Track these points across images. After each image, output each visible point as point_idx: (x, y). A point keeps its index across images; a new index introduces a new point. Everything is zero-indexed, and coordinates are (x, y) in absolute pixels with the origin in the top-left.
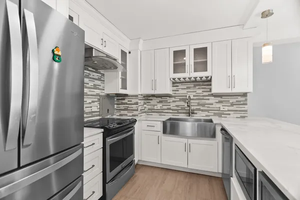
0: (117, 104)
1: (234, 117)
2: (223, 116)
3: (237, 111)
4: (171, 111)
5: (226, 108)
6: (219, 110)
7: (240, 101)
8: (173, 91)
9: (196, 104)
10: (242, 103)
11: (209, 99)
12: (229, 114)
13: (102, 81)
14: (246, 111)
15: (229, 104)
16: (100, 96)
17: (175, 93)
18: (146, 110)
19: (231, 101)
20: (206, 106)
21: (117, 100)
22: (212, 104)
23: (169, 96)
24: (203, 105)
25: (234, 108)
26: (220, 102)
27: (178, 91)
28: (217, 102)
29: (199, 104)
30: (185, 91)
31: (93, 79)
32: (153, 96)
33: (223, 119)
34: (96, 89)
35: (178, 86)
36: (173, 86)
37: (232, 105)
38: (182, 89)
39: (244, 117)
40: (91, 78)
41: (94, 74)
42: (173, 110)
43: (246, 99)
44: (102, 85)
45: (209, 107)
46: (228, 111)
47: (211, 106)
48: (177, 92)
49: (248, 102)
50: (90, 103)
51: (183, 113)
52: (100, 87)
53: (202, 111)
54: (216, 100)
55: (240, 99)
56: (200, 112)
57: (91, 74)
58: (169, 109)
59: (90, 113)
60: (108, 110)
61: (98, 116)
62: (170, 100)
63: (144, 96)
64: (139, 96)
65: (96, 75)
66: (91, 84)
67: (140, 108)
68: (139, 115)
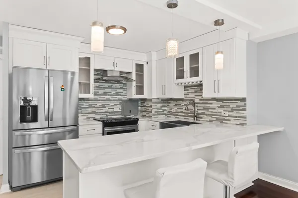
0: (141, 106)
1: (233, 124)
2: (224, 121)
3: (236, 117)
4: (183, 114)
5: (227, 114)
6: (220, 116)
7: (239, 106)
8: (185, 95)
9: (202, 108)
10: (241, 108)
11: (211, 104)
12: (230, 120)
13: (124, 89)
14: (245, 118)
15: (230, 110)
16: (121, 100)
17: (186, 97)
18: (165, 112)
19: (231, 106)
20: (210, 110)
21: (141, 103)
22: (215, 109)
23: (182, 100)
24: (207, 109)
25: (234, 113)
26: (222, 107)
27: (188, 94)
28: (219, 107)
29: (204, 109)
30: (193, 95)
31: (115, 88)
32: (171, 99)
33: (224, 125)
34: (118, 95)
35: (188, 90)
36: (185, 90)
37: (233, 110)
38: (191, 93)
39: (242, 124)
40: (113, 88)
41: (116, 85)
42: (184, 113)
43: (245, 104)
44: (124, 92)
45: (212, 112)
46: (229, 116)
47: (213, 110)
48: (187, 96)
49: (247, 108)
50: (112, 106)
51: (192, 117)
52: (122, 94)
53: (207, 115)
54: (217, 104)
55: (239, 103)
56: (205, 116)
57: (114, 85)
58: (182, 112)
59: (112, 112)
60: (130, 111)
61: (121, 116)
62: (182, 103)
63: (162, 100)
64: (153, 100)
65: (118, 86)
66: (113, 92)
67: (156, 110)
68: (153, 116)
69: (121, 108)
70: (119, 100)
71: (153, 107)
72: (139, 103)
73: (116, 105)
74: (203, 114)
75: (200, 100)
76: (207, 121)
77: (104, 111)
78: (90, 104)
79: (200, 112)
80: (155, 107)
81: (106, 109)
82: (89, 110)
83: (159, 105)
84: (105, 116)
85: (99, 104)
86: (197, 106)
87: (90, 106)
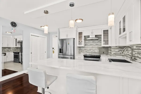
9: (137, 53)
13: (100, 42)
24: (140, 54)
34: (97, 45)
50: (94, 50)
52: (99, 45)
53: (140, 58)
56: (138, 59)
57: (95, 41)
58: (129, 55)
59: (94, 52)
60: (104, 52)
61: (98, 54)
62: (129, 49)
63: (119, 47)
64: (112, 47)
65: (97, 41)
66: (95, 44)
67: (114, 52)
68: (112, 56)
69: (98, 51)
70: (98, 47)
71: (112, 51)
72: (109, 49)
73: (96, 49)
74: (138, 57)
75: (136, 47)
76: (139, 62)
77: (90, 52)
78: (85, 49)
79: (136, 55)
80: (114, 51)
81: (92, 51)
82: (85, 51)
83: (117, 50)
84: (91, 53)
85: (89, 49)
86: (135, 51)
87: (85, 50)
